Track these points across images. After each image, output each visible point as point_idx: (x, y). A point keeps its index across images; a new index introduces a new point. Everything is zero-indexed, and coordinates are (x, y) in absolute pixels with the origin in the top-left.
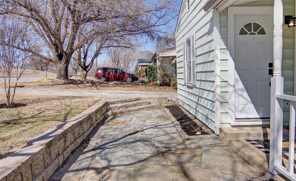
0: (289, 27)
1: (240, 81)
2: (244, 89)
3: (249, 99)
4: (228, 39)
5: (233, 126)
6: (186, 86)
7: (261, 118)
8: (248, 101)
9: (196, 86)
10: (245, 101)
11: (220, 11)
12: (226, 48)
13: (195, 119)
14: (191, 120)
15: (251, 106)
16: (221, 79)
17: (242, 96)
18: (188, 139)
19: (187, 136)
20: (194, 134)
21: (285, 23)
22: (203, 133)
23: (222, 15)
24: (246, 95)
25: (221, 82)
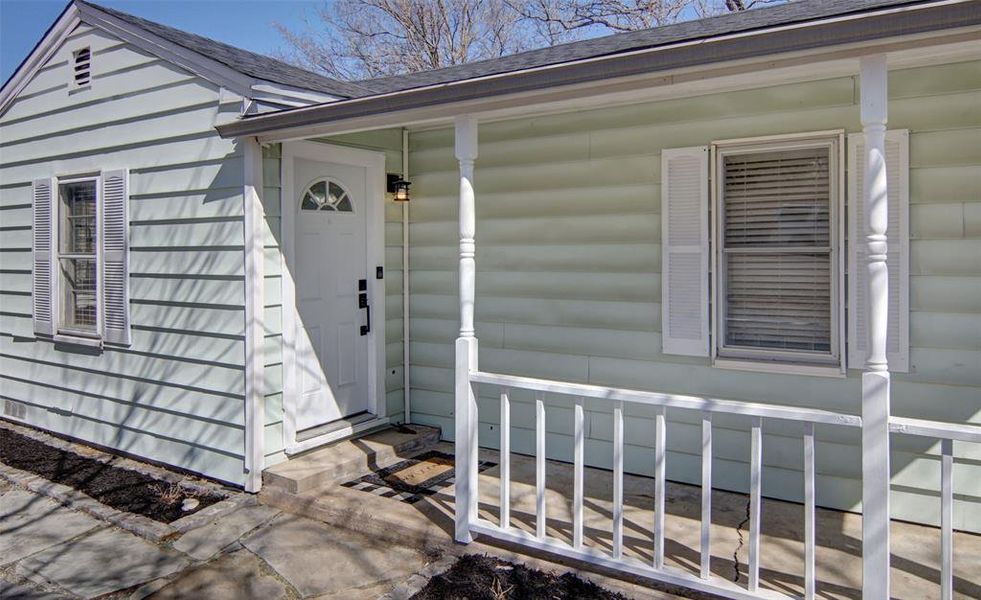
0: (397, 200)
1: (303, 330)
2: (311, 349)
3: (323, 377)
4: (282, 220)
5: (291, 457)
6: (53, 344)
7: (345, 418)
8: (321, 382)
9: (129, 346)
10: (312, 381)
11: (263, 144)
12: (277, 244)
13: (114, 458)
14: (105, 466)
15: (326, 391)
16: (266, 330)
17: (306, 369)
18: (174, 536)
19: (161, 528)
20: (177, 512)
21: (388, 191)
22: (207, 501)
23: (269, 155)
24: (314, 364)
25: (265, 337)
